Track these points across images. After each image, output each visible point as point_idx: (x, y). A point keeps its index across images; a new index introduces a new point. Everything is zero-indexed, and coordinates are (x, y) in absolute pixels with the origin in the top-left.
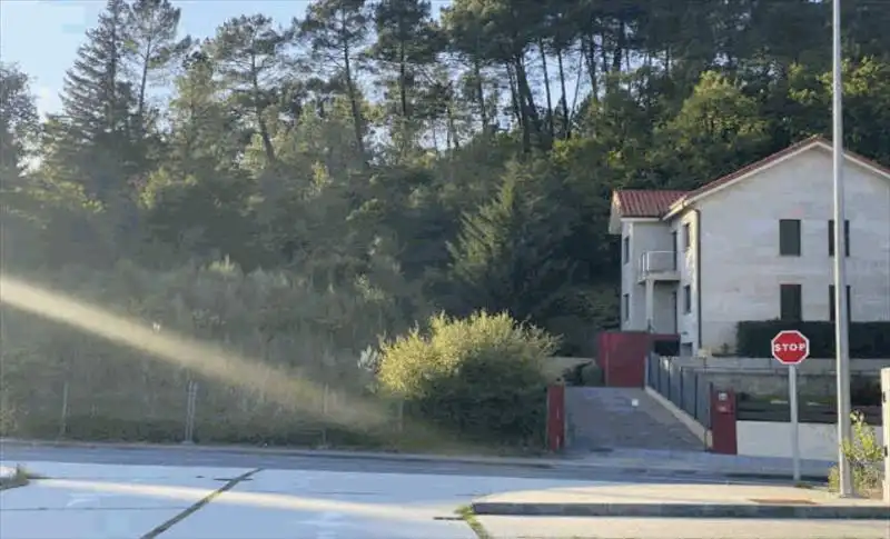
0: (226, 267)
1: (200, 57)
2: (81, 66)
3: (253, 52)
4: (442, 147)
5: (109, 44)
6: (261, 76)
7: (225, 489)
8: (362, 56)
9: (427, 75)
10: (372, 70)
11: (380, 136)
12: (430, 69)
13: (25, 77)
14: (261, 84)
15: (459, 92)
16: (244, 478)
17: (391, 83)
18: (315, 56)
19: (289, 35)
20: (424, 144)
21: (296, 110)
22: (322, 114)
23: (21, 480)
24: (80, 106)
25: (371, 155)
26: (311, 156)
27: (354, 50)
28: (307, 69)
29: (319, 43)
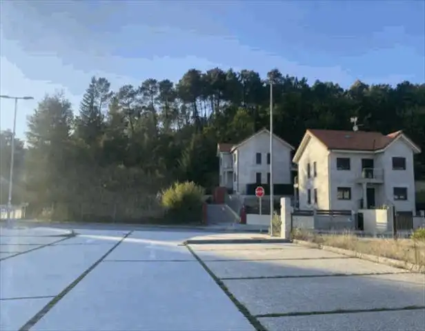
0: (122, 166)
1: (115, 98)
2: (85, 101)
3: (128, 97)
4: (176, 128)
5: (92, 93)
6: (130, 104)
7: (125, 237)
8: (156, 99)
9: (172, 105)
10: (159, 104)
11: (161, 125)
12: (173, 104)
13: (70, 104)
14: (131, 107)
15: (180, 111)
16: (129, 234)
17: (163, 108)
18: (144, 98)
19: (137, 91)
20: (172, 128)
21: (139, 116)
22: (146, 117)
23: (73, 235)
24: (84, 114)
25: (158, 131)
26: (144, 131)
27: (155, 97)
28: (142, 103)
29: (145, 94)
